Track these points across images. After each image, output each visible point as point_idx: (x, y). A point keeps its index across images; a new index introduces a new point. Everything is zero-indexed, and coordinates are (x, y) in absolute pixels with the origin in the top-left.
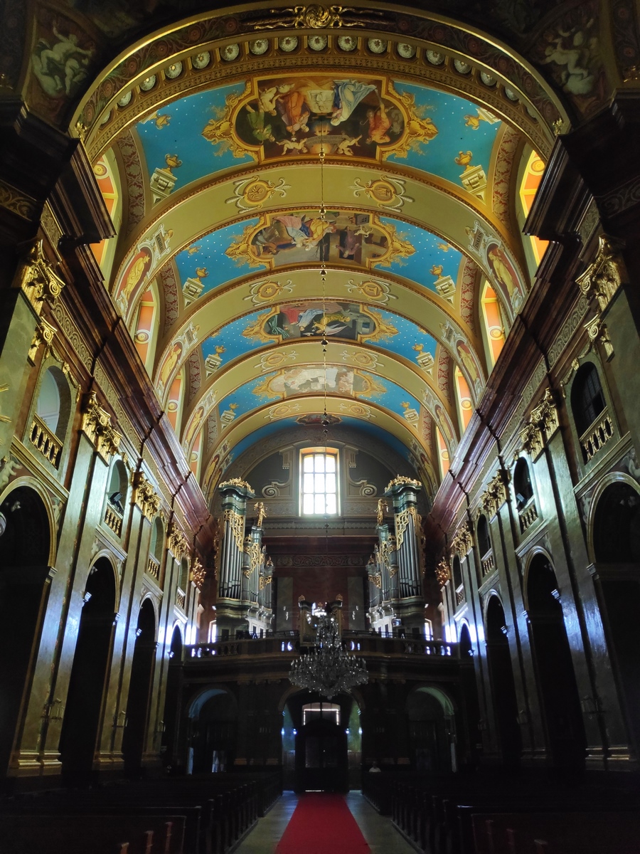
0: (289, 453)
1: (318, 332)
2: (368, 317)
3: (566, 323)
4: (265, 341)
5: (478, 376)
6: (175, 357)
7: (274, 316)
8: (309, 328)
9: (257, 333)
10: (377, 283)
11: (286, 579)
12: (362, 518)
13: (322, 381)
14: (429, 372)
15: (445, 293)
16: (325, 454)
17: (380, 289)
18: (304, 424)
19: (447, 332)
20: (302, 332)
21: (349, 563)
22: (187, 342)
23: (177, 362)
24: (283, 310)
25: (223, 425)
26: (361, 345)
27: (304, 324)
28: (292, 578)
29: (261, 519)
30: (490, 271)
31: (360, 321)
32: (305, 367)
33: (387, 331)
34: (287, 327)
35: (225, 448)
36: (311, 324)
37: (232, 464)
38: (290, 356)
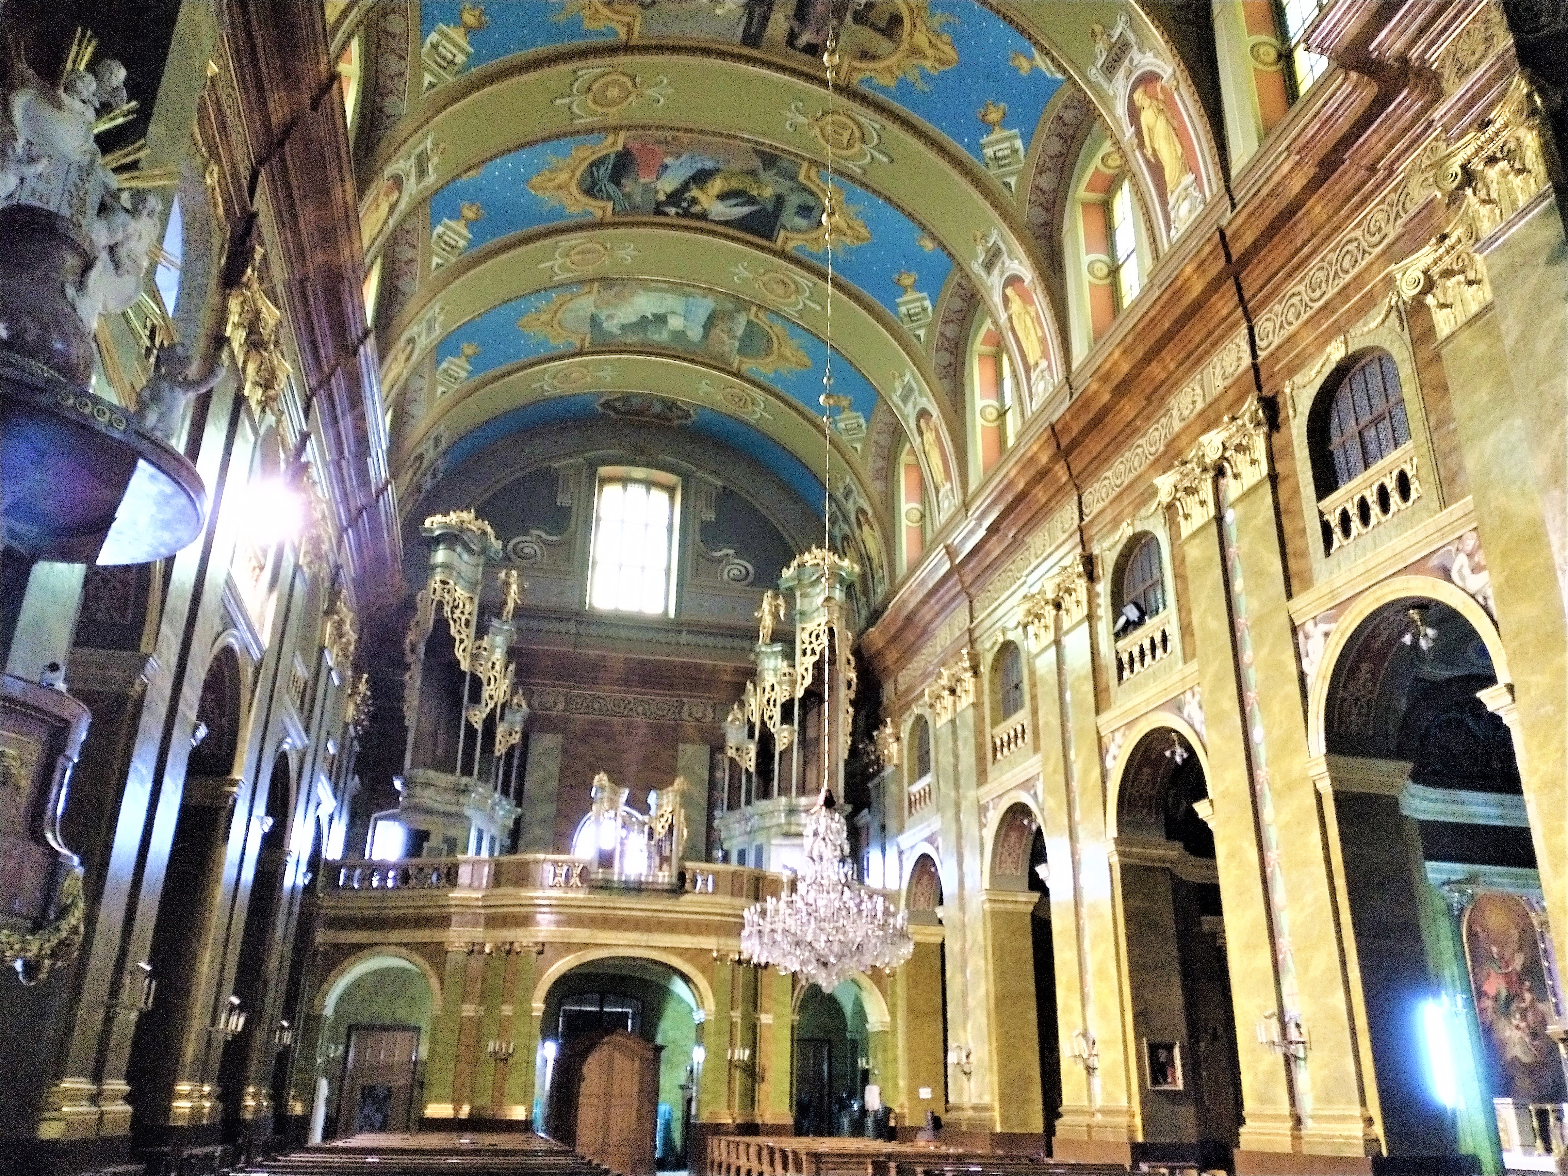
0: (572, 471)
1: (695, 209)
2: (813, 194)
3: (1322, 260)
4: (576, 209)
5: (1045, 355)
6: (384, 208)
7: (608, 155)
8: (675, 197)
9: (560, 187)
10: (853, 120)
11: (548, 736)
12: (720, 627)
13: (675, 323)
14: (918, 337)
15: (1000, 166)
16: (649, 484)
17: (857, 133)
18: (612, 414)
19: (988, 250)
20: (659, 204)
21: (685, 715)
22: (413, 179)
23: (386, 222)
24: (631, 145)
25: (440, 389)
26: (783, 255)
27: (667, 185)
28: (560, 737)
29: (511, 605)
30: (1129, 131)
31: (794, 200)
32: (645, 285)
33: (849, 232)
34: (628, 185)
35: (437, 440)
36: (685, 187)
37: (443, 479)
38: (621, 254)
